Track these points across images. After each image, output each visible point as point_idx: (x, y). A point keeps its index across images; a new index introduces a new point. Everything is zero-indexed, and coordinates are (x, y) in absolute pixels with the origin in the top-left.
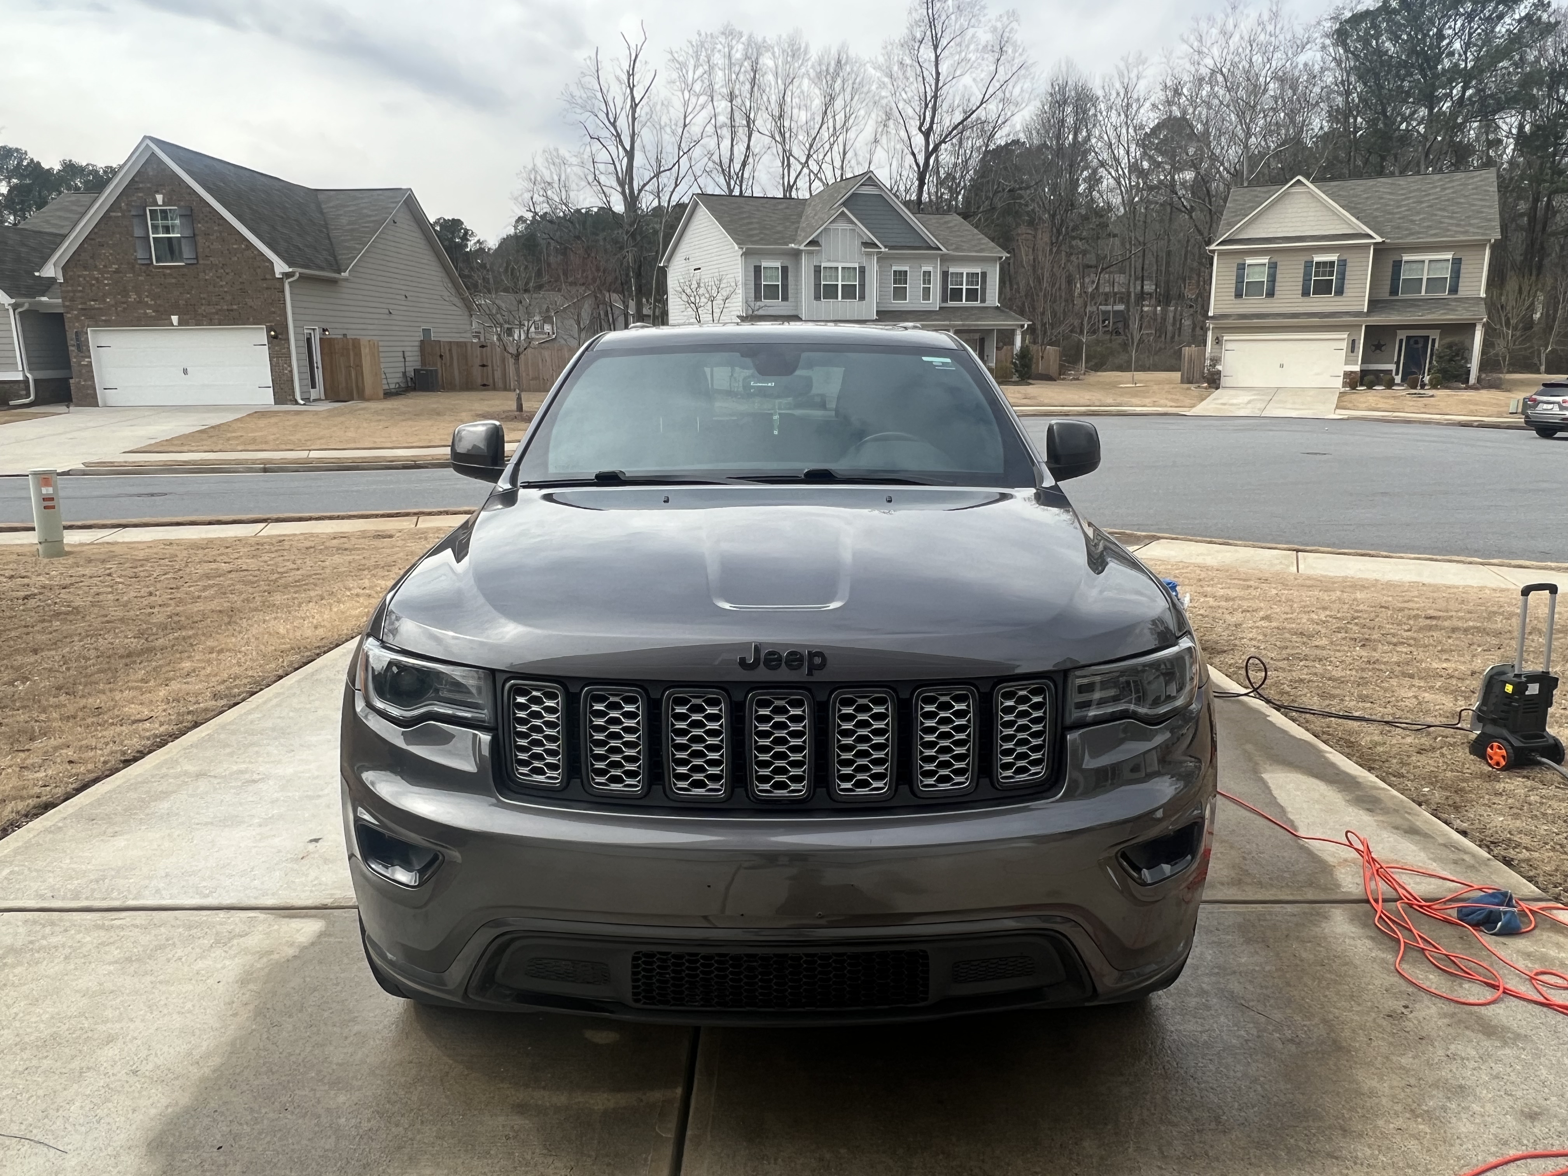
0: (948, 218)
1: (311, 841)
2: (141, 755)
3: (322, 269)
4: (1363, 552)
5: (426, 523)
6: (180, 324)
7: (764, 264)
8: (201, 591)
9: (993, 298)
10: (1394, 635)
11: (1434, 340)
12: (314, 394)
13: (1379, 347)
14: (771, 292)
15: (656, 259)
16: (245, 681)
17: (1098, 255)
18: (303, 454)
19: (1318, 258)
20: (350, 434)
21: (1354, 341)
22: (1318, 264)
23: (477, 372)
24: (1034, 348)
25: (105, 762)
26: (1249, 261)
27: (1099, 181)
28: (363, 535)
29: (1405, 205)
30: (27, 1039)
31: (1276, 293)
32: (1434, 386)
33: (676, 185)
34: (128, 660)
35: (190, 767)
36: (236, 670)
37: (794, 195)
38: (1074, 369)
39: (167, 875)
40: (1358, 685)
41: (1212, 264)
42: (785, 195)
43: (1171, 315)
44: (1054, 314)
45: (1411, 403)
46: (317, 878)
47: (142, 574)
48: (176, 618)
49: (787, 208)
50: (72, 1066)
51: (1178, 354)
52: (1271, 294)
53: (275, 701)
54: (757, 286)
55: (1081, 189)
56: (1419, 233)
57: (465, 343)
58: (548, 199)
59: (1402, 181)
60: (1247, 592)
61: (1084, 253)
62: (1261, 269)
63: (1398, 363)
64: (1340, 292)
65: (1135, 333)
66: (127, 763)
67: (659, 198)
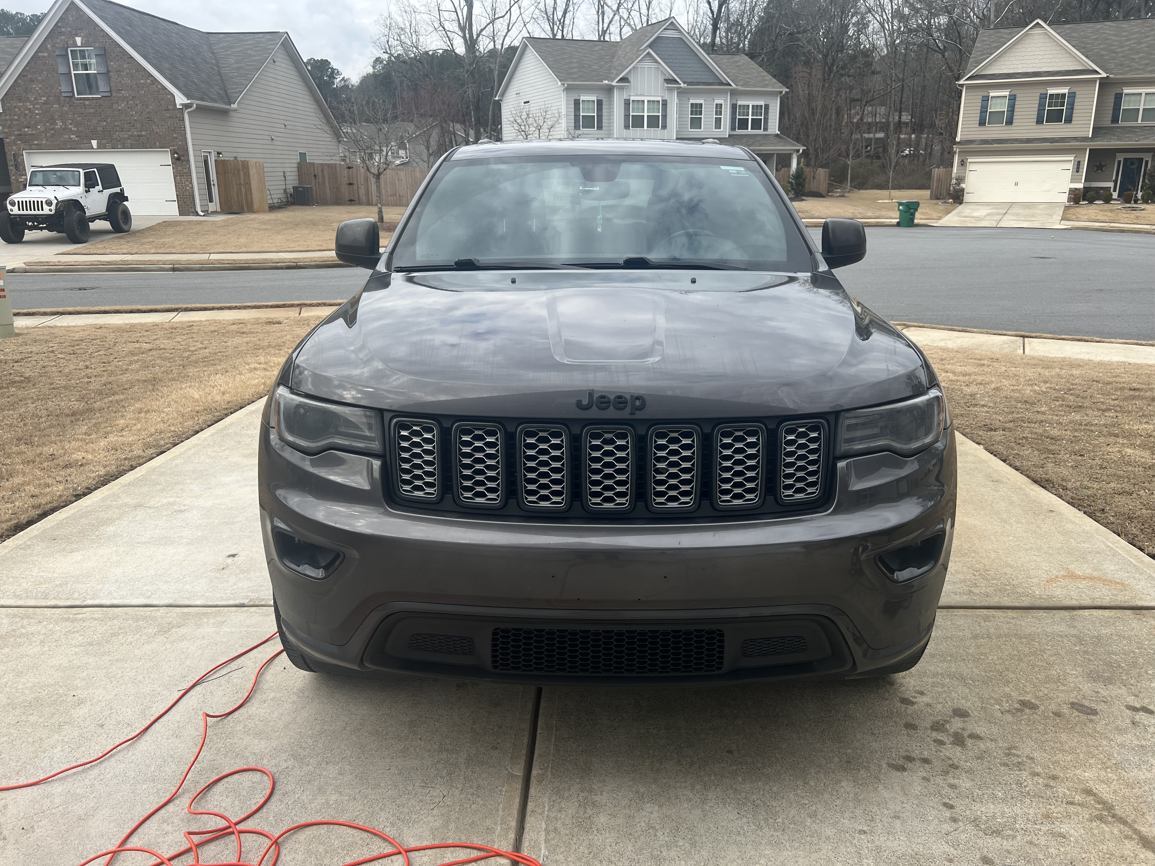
0: (737, 58)
1: (229, 556)
2: (89, 491)
3: (215, 101)
4: (1079, 337)
5: (307, 313)
6: (99, 148)
7: (582, 98)
8: (128, 365)
9: (774, 127)
10: (1103, 403)
11: (1147, 162)
12: (213, 207)
13: (1100, 167)
14: (588, 122)
15: (492, 94)
16: (169, 435)
17: (862, 90)
18: (205, 257)
19: (1052, 91)
20: (243, 240)
21: (1079, 162)
22: (1051, 96)
23: (344, 189)
24: (807, 170)
25: (60, 496)
26: (992, 94)
27: (866, 26)
28: (257, 322)
29: (1127, 45)
30: (16, 701)
31: (1014, 121)
32: (1145, 201)
33: (509, 31)
34: (73, 418)
35: (130, 501)
36: (161, 426)
37: (607, 38)
38: (840, 187)
39: (117, 581)
40: (1072, 442)
41: (960, 97)
42: (599, 39)
43: (923, 141)
44: (825, 140)
45: (1125, 216)
46: (235, 584)
47: (78, 351)
48: (109, 386)
49: (601, 50)
50: (53, 721)
51: (929, 175)
52: (1010, 122)
53: (193, 451)
54: (577, 116)
55: (851, 33)
56: (1138, 69)
57: (335, 164)
58: (402, 43)
59: (1125, 25)
60: (981, 369)
61: (851, 88)
62: (1003, 101)
63: (1116, 182)
64: (1069, 120)
65: (892, 157)
66: (78, 497)
67: (494, 42)
